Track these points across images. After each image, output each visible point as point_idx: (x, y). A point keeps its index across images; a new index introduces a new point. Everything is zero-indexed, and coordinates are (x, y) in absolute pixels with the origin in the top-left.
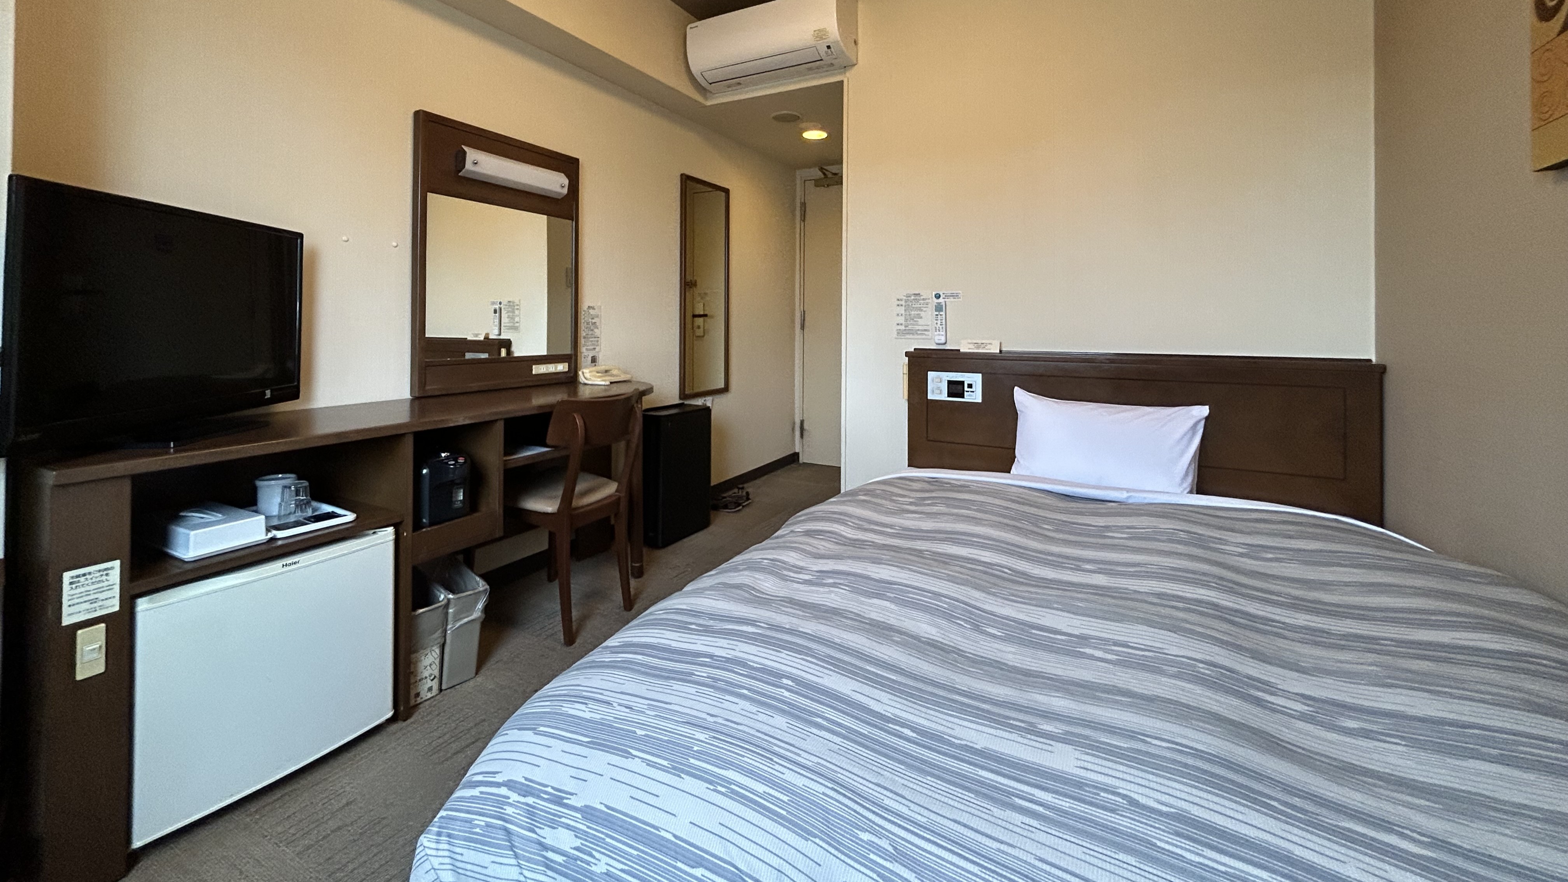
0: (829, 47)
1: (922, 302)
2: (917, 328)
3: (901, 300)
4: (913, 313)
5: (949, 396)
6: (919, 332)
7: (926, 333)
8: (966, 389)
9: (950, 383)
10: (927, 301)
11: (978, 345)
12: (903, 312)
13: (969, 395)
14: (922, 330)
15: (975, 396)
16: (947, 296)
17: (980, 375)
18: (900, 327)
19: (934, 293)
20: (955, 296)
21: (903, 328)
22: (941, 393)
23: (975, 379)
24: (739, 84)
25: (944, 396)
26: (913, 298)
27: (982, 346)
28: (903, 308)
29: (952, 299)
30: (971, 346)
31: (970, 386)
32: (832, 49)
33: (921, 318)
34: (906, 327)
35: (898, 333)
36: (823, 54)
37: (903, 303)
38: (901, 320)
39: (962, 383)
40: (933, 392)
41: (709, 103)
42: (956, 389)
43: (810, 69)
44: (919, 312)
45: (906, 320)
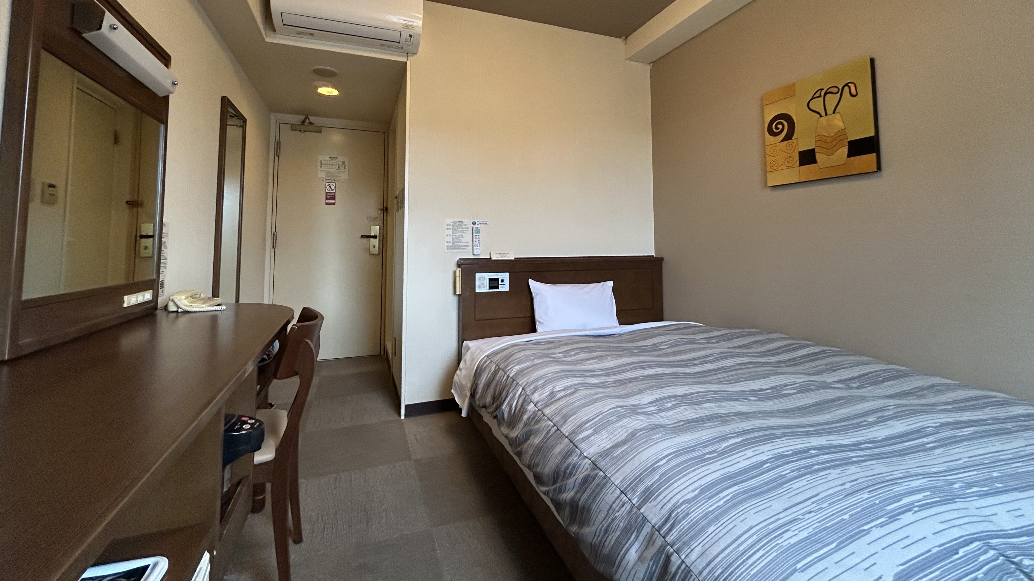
0: (410, 36)
1: (464, 227)
2: (461, 244)
3: (450, 225)
4: (458, 234)
5: (489, 289)
6: (462, 247)
7: (467, 248)
8: (500, 283)
9: (490, 280)
10: (468, 226)
11: (502, 255)
12: (451, 233)
13: (502, 287)
14: (464, 246)
15: (505, 287)
16: (480, 223)
17: (508, 273)
18: (448, 244)
19: (472, 221)
20: (485, 223)
21: (451, 244)
22: (484, 288)
23: (504, 276)
24: (312, 34)
25: (486, 289)
26: (458, 224)
27: (504, 255)
28: (451, 230)
29: (483, 225)
30: (498, 256)
31: (502, 281)
32: (412, 39)
33: (463, 238)
34: (453, 244)
35: (447, 248)
36: (403, 39)
37: (451, 227)
38: (449, 239)
39: (498, 279)
40: (479, 287)
41: (268, 40)
42: (494, 283)
43: (383, 45)
44: (462, 234)
45: (453, 239)
